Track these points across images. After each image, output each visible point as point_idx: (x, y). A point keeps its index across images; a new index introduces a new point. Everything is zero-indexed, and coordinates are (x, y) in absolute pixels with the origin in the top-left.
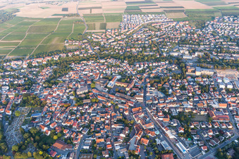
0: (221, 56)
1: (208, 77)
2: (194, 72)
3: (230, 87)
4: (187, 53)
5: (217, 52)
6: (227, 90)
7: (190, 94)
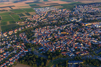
0: (89, 19)
1: (91, 25)
2: (85, 25)
3: (100, 27)
4: (76, 20)
5: (86, 18)
6: (100, 28)
7: (90, 31)
